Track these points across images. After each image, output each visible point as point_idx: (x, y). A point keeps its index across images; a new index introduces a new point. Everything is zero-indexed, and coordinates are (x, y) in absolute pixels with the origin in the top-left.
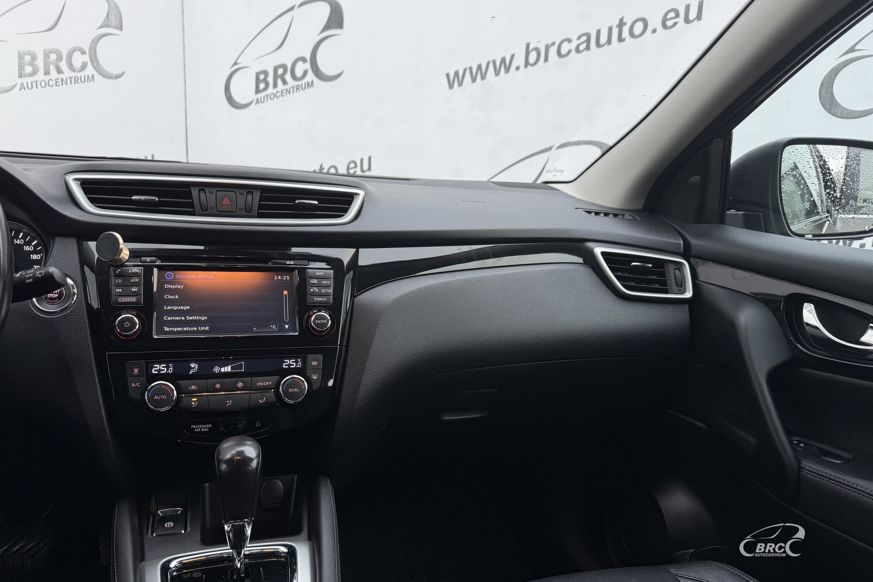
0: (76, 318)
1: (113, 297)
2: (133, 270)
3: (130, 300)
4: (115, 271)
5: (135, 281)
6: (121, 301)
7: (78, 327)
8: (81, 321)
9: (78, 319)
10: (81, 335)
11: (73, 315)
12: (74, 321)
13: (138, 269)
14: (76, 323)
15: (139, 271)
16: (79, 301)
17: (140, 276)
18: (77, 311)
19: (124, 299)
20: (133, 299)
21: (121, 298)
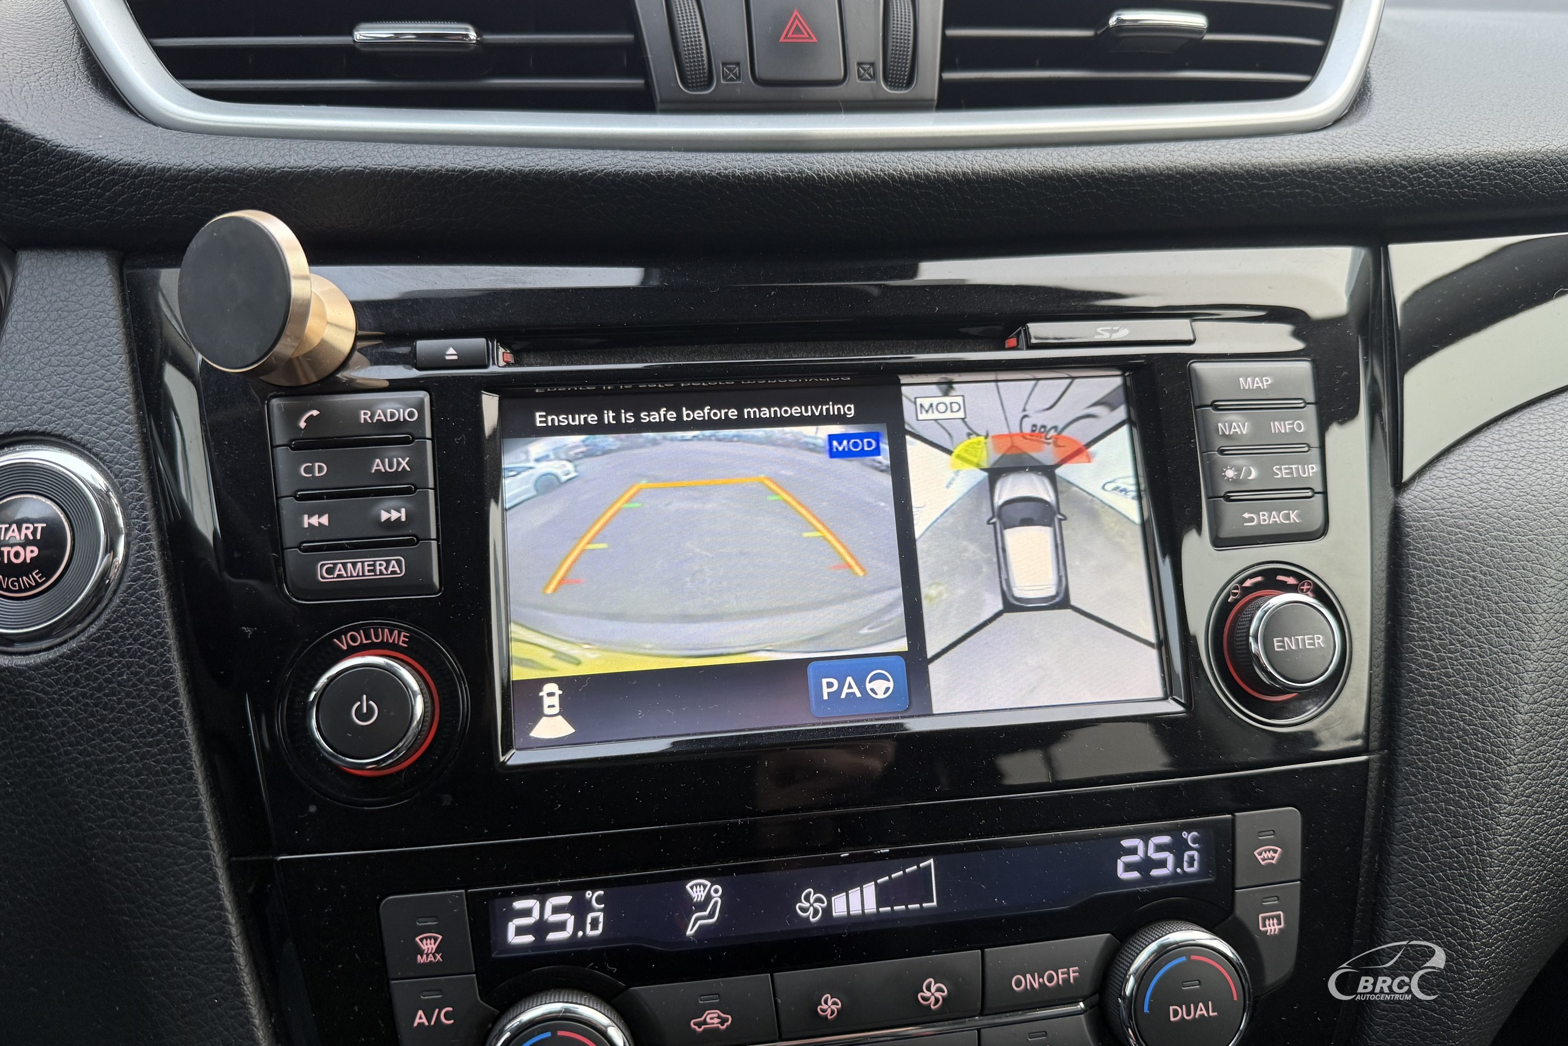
0: (129, 665)
1: (292, 556)
2: (379, 411)
3: (374, 571)
4: (292, 416)
5: (391, 467)
6: (330, 578)
7: (139, 713)
8: (152, 682)
9: (135, 674)
10: (156, 754)
11: (110, 654)
12: (120, 684)
13: (406, 404)
14: (128, 695)
15: (411, 414)
16: (135, 580)
17: (414, 439)
18: (128, 630)
19: (344, 565)
20: (388, 562)
21: (329, 563)
